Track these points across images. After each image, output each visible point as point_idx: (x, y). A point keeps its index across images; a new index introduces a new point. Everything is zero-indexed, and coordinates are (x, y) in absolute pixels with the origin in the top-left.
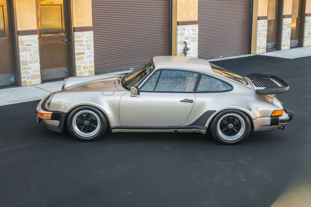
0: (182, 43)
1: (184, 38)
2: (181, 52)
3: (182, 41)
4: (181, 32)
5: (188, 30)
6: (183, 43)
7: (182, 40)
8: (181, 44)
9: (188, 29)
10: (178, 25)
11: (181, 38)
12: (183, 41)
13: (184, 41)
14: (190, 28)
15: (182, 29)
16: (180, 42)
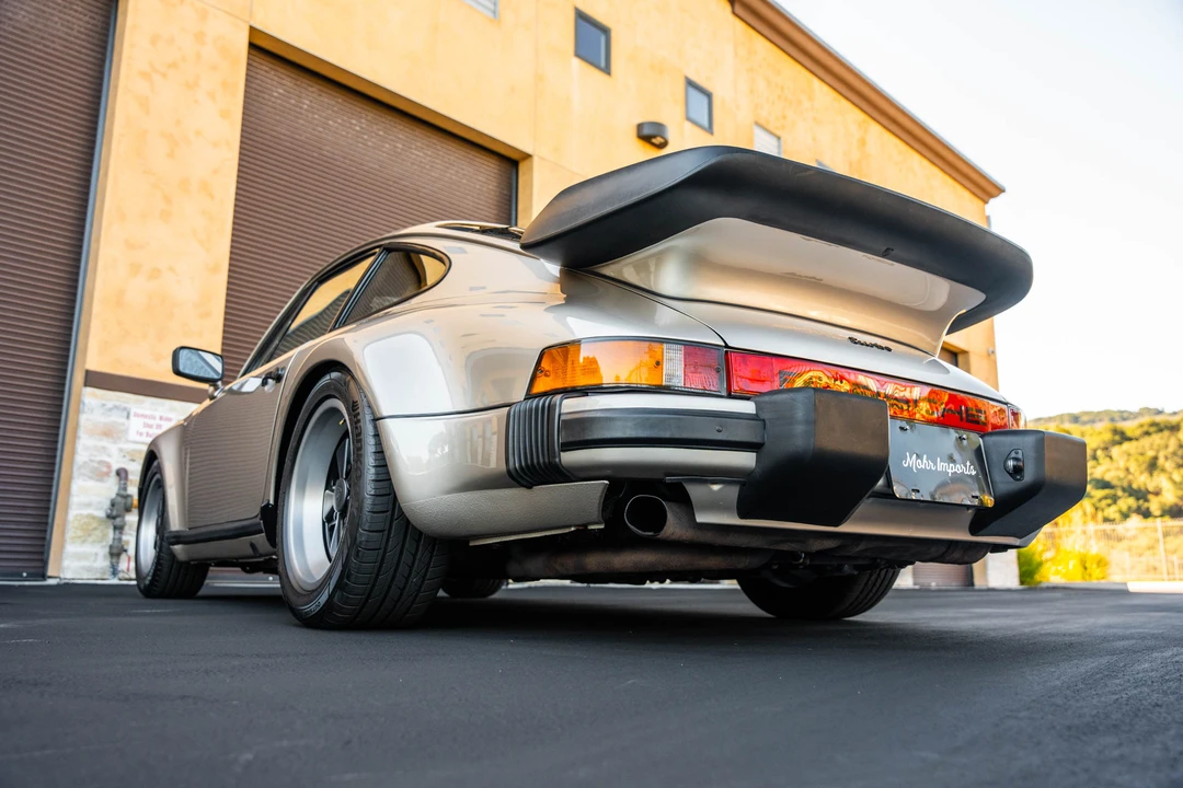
0: (107, 474)
1: (121, 450)
2: (94, 518)
3: (109, 466)
4: (104, 420)
5: (150, 422)
6: (113, 474)
7: (105, 458)
8: (100, 476)
9: (153, 418)
10: (86, 385)
11: (104, 448)
12: (115, 467)
13: (123, 466)
14: (165, 415)
15: (110, 410)
16: (96, 465)
